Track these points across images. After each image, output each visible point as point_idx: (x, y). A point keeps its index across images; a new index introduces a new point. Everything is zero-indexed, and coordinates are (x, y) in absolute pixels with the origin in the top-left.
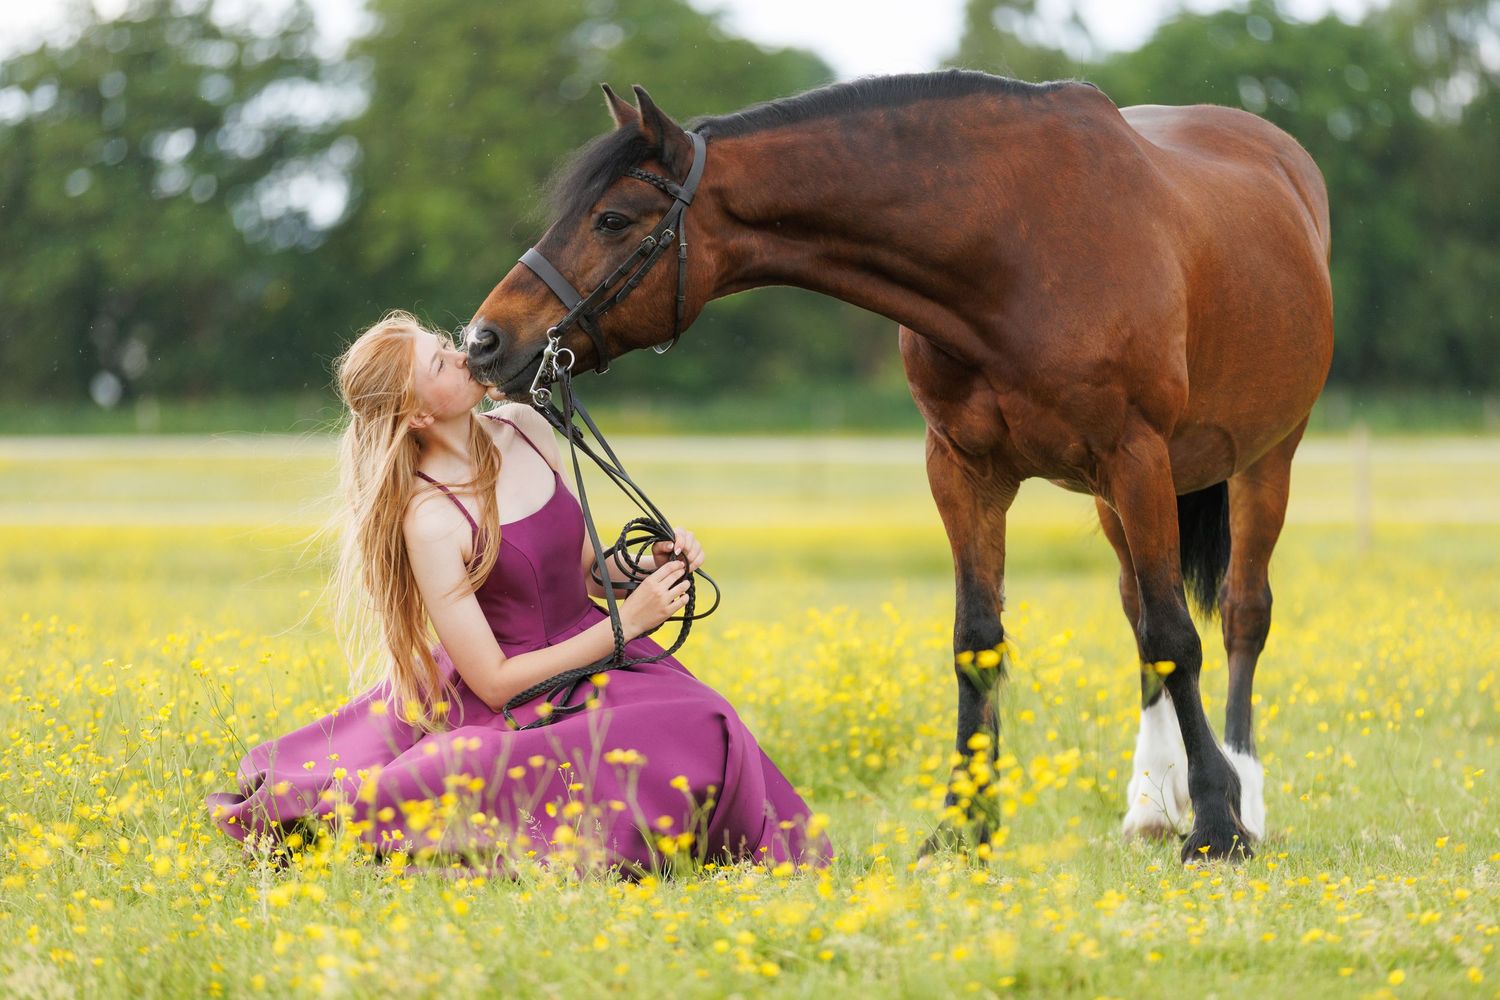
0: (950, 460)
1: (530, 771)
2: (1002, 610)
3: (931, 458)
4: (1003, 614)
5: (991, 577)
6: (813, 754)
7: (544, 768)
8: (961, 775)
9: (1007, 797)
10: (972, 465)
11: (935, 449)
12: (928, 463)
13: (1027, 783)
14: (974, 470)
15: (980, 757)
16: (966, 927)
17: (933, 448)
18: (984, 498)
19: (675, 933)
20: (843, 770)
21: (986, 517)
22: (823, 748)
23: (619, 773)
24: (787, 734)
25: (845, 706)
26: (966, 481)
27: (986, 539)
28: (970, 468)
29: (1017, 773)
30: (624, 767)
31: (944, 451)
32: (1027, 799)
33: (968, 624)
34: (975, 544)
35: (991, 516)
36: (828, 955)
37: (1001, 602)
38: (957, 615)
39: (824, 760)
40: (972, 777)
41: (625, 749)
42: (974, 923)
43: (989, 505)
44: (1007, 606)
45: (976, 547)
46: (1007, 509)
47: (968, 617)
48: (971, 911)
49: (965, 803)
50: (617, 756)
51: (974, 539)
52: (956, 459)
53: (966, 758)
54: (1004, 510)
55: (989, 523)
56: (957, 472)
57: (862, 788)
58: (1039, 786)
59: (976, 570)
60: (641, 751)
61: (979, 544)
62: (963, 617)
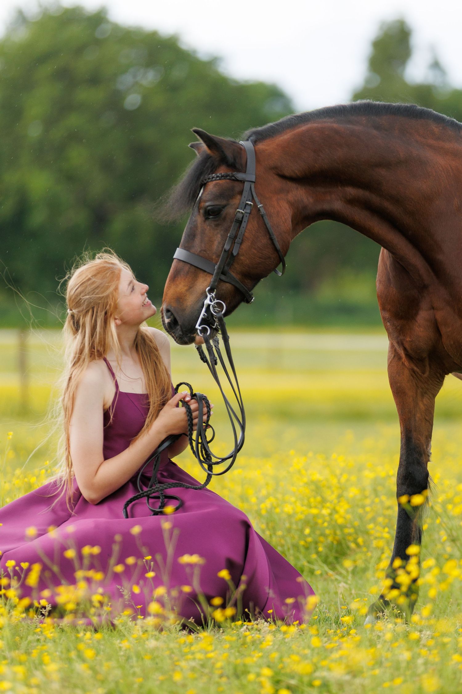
0: (403, 364)
1: (127, 567)
2: (429, 461)
3: (391, 362)
4: (429, 464)
5: (423, 440)
6: (296, 547)
7: (136, 565)
8: (401, 572)
9: (430, 586)
10: (417, 367)
11: (394, 356)
12: (389, 366)
13: (443, 577)
14: (418, 370)
15: (413, 560)
16: (403, 665)
17: (393, 356)
18: (422, 389)
19: (222, 668)
20: (314, 556)
21: (422, 401)
22: (302, 543)
23: (188, 570)
24: (279, 533)
25: (315, 516)
26: (411, 377)
27: (421, 414)
28: (415, 368)
29: (436, 571)
30: (191, 565)
31: (400, 358)
32: (443, 586)
33: (407, 468)
34: (415, 418)
35: (426, 400)
36: (317, 683)
37: (429, 456)
38: (400, 462)
39: (302, 550)
40: (408, 573)
41: (191, 554)
42: (408, 663)
43: (426, 393)
44: (432, 458)
45: (415, 420)
46: (436, 395)
47: (407, 463)
48: (406, 655)
49: (404, 589)
50: (186, 559)
51: (415, 415)
52: (406, 363)
53: (405, 562)
54: (434, 395)
55: (424, 405)
56: (407, 372)
57: (326, 568)
58: (450, 580)
59: (414, 435)
60: (201, 555)
61: (417, 419)
62: (403, 463)
